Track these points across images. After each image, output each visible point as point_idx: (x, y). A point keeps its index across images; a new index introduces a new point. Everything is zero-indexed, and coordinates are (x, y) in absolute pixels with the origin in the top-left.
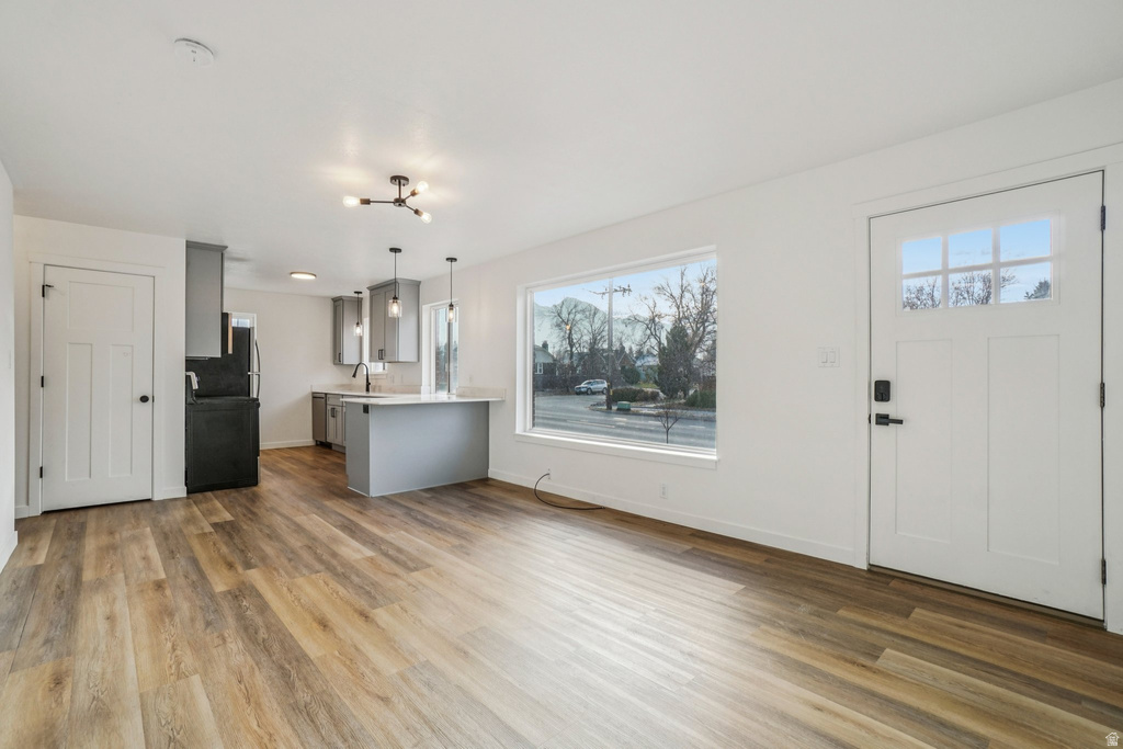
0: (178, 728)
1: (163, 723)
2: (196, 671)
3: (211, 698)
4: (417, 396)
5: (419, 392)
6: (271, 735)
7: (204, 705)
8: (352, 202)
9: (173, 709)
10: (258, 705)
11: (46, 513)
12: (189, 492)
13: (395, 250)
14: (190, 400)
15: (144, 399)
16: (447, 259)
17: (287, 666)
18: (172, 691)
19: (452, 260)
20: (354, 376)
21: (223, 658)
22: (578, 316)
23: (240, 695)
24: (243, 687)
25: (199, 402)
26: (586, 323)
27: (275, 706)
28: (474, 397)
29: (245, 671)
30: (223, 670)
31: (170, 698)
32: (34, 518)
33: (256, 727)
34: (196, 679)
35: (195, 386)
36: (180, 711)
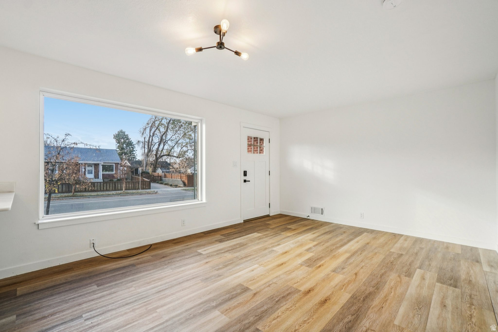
0: (415, 310)
1: (420, 316)
2: (394, 325)
3: (397, 310)
6: (391, 289)
7: (402, 311)
9: (413, 318)
10: (385, 297)
17: (362, 299)
18: (410, 325)
21: (378, 322)
23: (387, 304)
24: (384, 305)
27: (381, 293)
29: (376, 309)
30: (383, 316)
31: (412, 322)
33: (393, 293)
34: (396, 322)
36: (411, 315)
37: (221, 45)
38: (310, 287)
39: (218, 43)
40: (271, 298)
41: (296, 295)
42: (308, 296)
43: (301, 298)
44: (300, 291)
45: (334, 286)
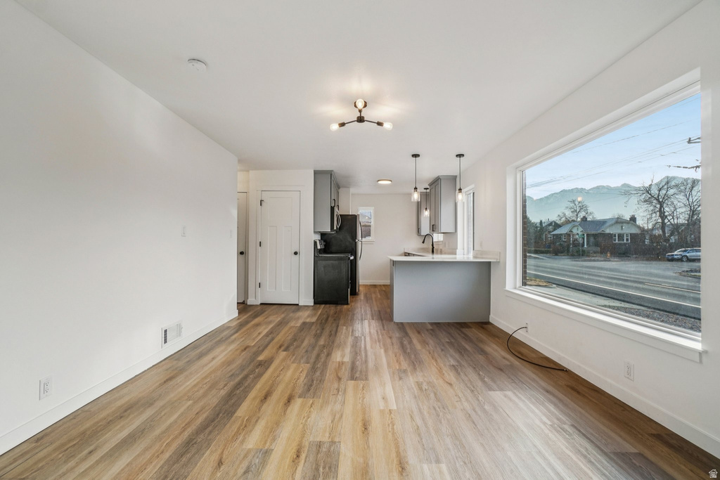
4: (454, 256)
5: (456, 254)
8: (335, 127)
11: (262, 304)
12: (315, 303)
13: (416, 156)
14: (316, 254)
15: (296, 253)
16: (457, 156)
19: (460, 156)
20: (423, 242)
22: (671, 192)
25: (320, 255)
26: (681, 197)
28: (482, 258)
32: (257, 305)
35: (319, 247)
37: (361, 120)
38: (291, 406)
39: (358, 117)
40: (321, 381)
41: (300, 392)
42: (286, 396)
43: (293, 390)
44: (300, 397)
45: (259, 421)
